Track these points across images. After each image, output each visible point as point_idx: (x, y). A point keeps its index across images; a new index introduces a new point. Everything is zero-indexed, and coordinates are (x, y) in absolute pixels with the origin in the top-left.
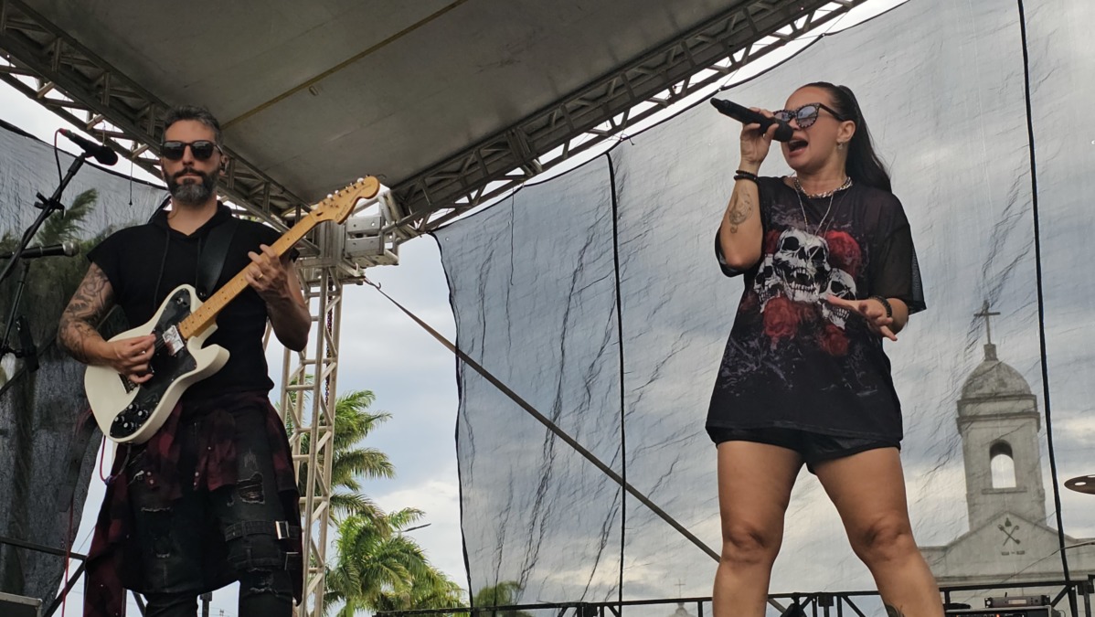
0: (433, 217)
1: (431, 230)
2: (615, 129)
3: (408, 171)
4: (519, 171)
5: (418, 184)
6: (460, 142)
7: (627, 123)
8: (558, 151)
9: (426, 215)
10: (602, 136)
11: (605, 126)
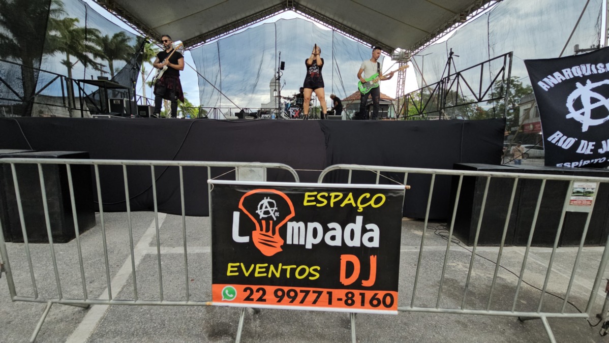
0: (190, 48)
1: (189, 50)
2: (218, 38)
3: (185, 40)
4: (203, 42)
5: (187, 42)
6: (193, 36)
7: (220, 37)
8: (209, 40)
9: (189, 47)
10: (216, 39)
11: (216, 37)
